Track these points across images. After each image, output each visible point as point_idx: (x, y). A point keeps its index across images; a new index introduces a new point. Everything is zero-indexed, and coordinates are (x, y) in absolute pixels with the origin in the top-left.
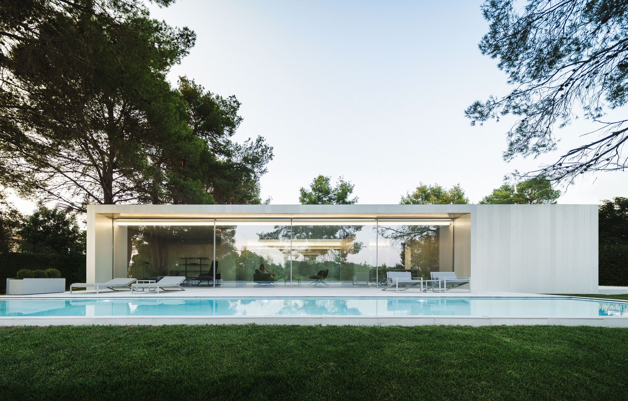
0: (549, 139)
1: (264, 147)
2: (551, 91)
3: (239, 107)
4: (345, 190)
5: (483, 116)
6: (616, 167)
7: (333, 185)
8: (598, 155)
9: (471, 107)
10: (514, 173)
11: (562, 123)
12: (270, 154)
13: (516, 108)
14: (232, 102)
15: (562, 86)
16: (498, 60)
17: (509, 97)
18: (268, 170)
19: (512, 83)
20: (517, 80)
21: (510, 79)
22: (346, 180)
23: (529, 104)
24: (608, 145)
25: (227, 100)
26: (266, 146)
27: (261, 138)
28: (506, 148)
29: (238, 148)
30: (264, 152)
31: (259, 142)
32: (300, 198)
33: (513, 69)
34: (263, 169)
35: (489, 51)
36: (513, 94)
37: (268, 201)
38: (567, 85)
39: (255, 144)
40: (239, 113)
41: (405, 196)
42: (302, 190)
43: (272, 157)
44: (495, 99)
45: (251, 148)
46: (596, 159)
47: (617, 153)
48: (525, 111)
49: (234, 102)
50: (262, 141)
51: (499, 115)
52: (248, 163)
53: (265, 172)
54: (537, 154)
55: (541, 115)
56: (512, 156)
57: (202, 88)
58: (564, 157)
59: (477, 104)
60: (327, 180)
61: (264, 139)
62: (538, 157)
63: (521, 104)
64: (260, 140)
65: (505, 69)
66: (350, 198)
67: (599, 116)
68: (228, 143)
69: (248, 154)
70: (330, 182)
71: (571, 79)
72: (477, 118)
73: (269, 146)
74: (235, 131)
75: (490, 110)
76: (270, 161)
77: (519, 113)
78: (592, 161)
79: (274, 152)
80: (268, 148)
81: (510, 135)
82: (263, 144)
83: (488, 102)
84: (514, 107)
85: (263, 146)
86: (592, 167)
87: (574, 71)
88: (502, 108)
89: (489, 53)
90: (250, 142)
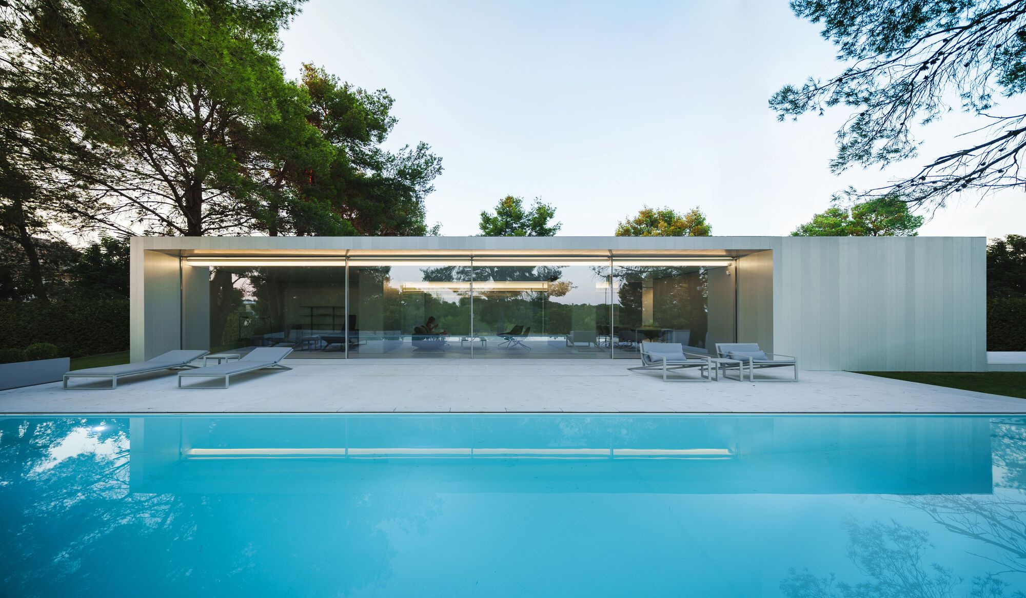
0: (904, 140)
1: (429, 158)
2: (909, 70)
3: (391, 104)
4: (544, 214)
5: (797, 107)
6: (1013, 181)
7: (527, 207)
8: (984, 164)
9: (777, 94)
10: (849, 190)
11: (926, 118)
12: (438, 167)
13: (851, 95)
14: (381, 98)
15: (926, 63)
16: (822, 24)
17: (840, 80)
18: (435, 189)
19: (845, 58)
20: (852, 55)
21: (842, 53)
22: (544, 202)
23: (873, 90)
24: (1001, 150)
25: (374, 95)
26: (431, 156)
27: (424, 145)
28: (835, 154)
29: (390, 160)
30: (430, 164)
31: (421, 150)
32: (481, 224)
33: (845, 39)
34: (428, 186)
35: (807, 12)
36: (846, 74)
37: (436, 228)
38: (933, 62)
39: (415, 154)
40: (391, 113)
41: (624, 222)
42: (484, 215)
43: (441, 171)
44: (816, 83)
45: (409, 158)
46: (982, 171)
47: (1015, 162)
48: (866, 100)
49: (384, 98)
50: (425, 150)
51: (824, 106)
52: (406, 179)
53: (432, 191)
54: (886, 162)
55: (891, 105)
56: (845, 166)
57: (336, 79)
58: (928, 167)
59: (788, 90)
60: (518, 202)
61: (428, 147)
62: (886, 167)
63: (859, 89)
64: (422, 147)
65: (833, 38)
66: (550, 224)
67: (986, 107)
68: (377, 152)
69: (405, 167)
70: (522, 205)
71: (941, 53)
72: (787, 110)
73: (435, 156)
74: (386, 136)
75: (809, 98)
76: (437, 176)
77: (856, 103)
78: (974, 173)
79: (443, 164)
80: (435, 159)
81: (842, 135)
82: (428, 153)
83: (806, 86)
84: (848, 95)
85: (428, 156)
86: (974, 182)
87: (946, 41)
88: (828, 96)
89: (807, 16)
90: (408, 150)
